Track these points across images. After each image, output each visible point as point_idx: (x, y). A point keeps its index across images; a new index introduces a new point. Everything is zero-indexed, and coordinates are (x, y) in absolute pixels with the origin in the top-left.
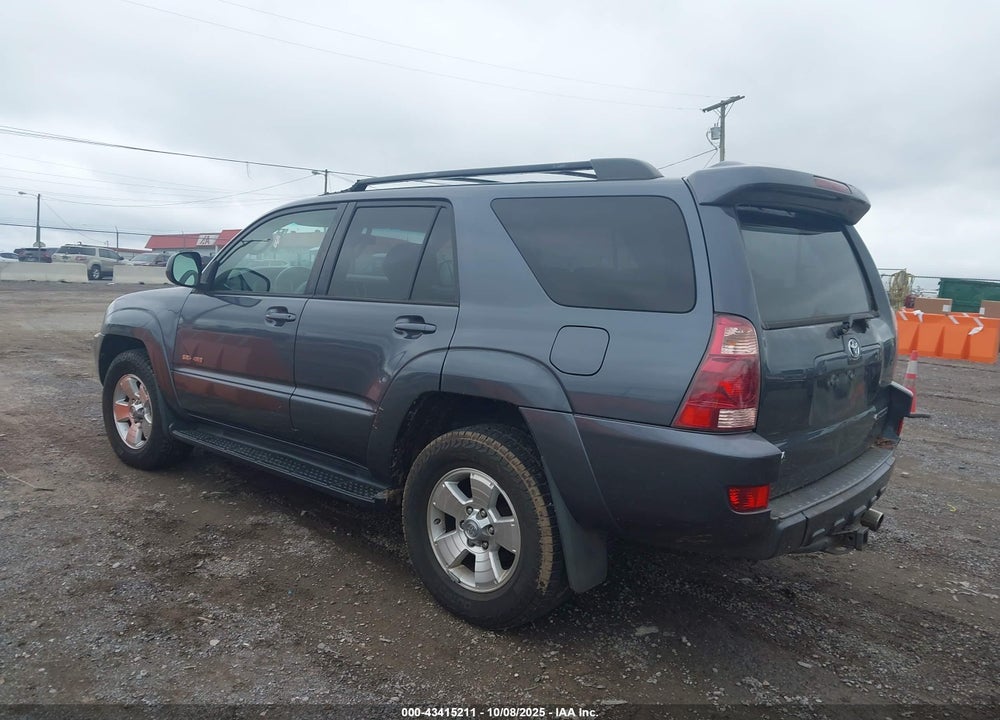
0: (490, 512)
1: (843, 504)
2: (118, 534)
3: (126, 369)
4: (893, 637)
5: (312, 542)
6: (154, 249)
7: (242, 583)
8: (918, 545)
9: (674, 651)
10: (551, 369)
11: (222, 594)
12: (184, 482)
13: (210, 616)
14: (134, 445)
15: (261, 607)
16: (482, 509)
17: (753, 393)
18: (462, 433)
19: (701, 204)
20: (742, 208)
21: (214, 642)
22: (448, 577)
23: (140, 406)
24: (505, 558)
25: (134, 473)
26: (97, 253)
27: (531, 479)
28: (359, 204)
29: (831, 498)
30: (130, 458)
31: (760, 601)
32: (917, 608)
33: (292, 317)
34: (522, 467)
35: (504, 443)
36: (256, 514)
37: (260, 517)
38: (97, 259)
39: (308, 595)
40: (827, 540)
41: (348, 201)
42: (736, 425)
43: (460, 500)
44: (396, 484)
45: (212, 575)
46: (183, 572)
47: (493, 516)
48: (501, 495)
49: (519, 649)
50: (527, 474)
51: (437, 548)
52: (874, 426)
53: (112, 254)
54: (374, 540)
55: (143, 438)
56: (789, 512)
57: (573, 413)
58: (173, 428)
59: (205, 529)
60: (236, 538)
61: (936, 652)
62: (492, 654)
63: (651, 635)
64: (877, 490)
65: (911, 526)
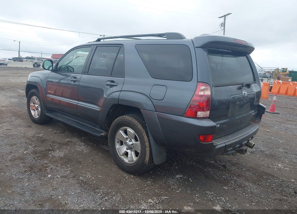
0: (133, 140)
1: (239, 140)
2: (28, 143)
3: (33, 94)
4: (254, 180)
5: (84, 147)
6: (53, 58)
7: (61, 158)
8: (267, 153)
9: (186, 183)
10: (150, 98)
11: (55, 162)
12: (50, 128)
13: (50, 168)
14: (36, 117)
15: (66, 166)
16: (130, 139)
17: (209, 106)
18: (125, 116)
19: (196, 47)
20: (209, 49)
21: (49, 176)
22: (120, 158)
23: (37, 105)
24: (137, 154)
25: (36, 125)
26: (36, 59)
27: (144, 131)
28: (98, 46)
29: (235, 139)
30: (35, 121)
31: (215, 168)
32: (263, 172)
33: (78, 80)
34: (141, 127)
35: (137, 120)
36: (69, 138)
37: (70, 139)
38: (36, 61)
39: (80, 163)
40: (234, 151)
41: (95, 45)
42: (204, 116)
43: (124, 136)
44: (107, 131)
45: (53, 156)
46: (44, 155)
47: (134, 141)
48: (135, 135)
49: (140, 180)
50: (143, 129)
51: (118, 150)
52: (253, 117)
53: (40, 59)
54: (103, 147)
55: (38, 115)
56: (220, 143)
57: (156, 111)
58: (46, 112)
59: (53, 142)
60: (62, 145)
61: (267, 186)
62: (131, 182)
63: (180, 178)
64: (252, 136)
65: (267, 147)
